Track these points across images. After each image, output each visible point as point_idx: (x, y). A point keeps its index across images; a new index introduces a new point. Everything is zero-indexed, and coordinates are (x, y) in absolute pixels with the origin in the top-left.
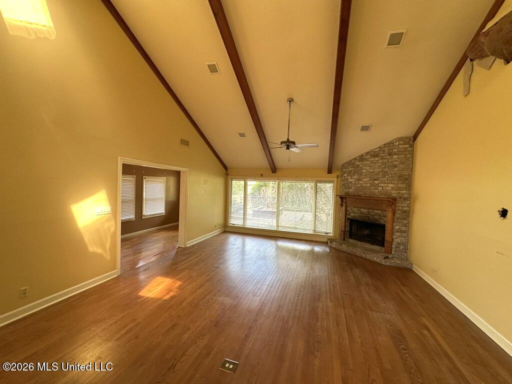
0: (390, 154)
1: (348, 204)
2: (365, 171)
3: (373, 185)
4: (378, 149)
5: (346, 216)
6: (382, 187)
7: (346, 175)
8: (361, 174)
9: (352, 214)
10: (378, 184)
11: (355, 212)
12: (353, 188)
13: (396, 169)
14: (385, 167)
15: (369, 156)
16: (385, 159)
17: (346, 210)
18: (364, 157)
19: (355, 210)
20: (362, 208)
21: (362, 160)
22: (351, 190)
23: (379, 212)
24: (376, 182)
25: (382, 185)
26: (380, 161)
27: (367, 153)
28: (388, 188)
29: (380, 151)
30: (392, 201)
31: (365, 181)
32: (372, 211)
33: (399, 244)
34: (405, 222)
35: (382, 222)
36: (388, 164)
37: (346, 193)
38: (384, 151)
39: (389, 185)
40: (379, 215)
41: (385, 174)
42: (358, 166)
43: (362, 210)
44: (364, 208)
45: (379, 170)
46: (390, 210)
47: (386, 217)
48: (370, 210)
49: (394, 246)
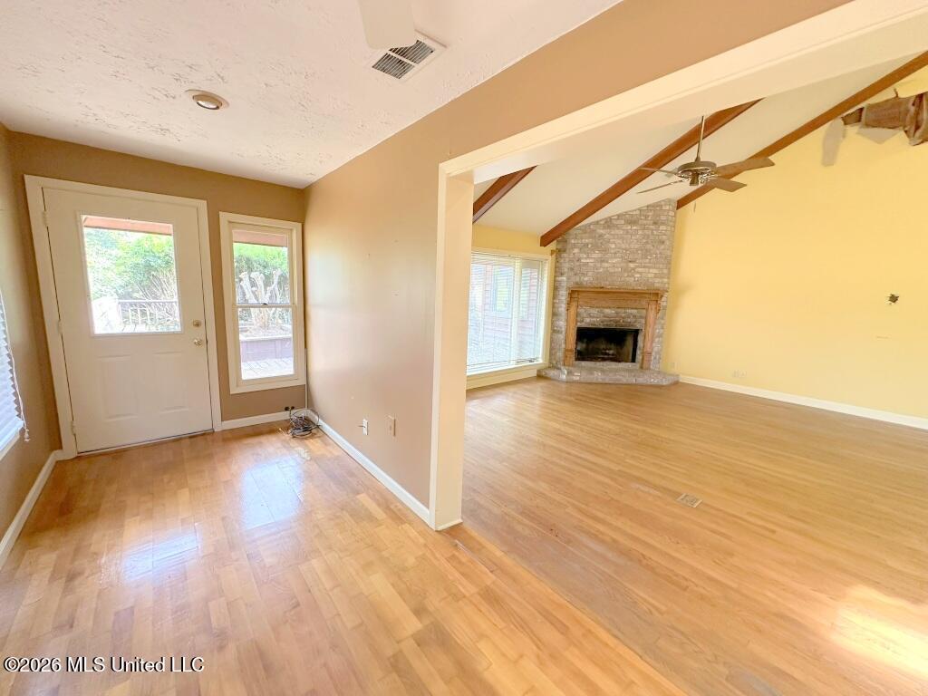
0: (655, 223)
1: (581, 303)
2: (613, 246)
3: (625, 270)
4: (638, 212)
5: (577, 321)
6: (641, 273)
7: (576, 251)
8: (606, 251)
9: (588, 320)
10: (634, 269)
11: (594, 316)
12: (590, 274)
13: (662, 247)
14: (647, 243)
15: (623, 222)
16: (648, 229)
17: (578, 314)
18: (614, 222)
19: (594, 311)
20: (607, 308)
21: (609, 227)
22: (586, 279)
23: (634, 311)
24: (632, 265)
25: (640, 270)
26: (640, 232)
27: (618, 216)
28: (650, 276)
29: (640, 215)
30: (655, 295)
31: (614, 264)
32: (623, 311)
33: (656, 353)
34: (662, 322)
35: (638, 326)
36: (651, 237)
37: (577, 283)
38: (646, 217)
39: (651, 271)
40: (635, 316)
41: (646, 253)
42: (601, 236)
43: (607, 311)
44: (610, 308)
45: (637, 246)
46: (654, 307)
47: (646, 318)
48: (619, 310)
49: (652, 358)
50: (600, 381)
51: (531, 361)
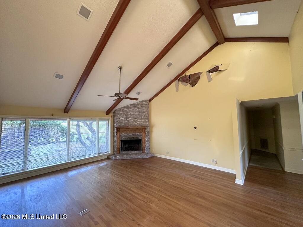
0: (142, 107)
1: (121, 132)
2: (130, 114)
3: (134, 121)
4: (136, 104)
5: (120, 138)
6: (139, 122)
7: (118, 116)
8: (128, 115)
9: (124, 137)
10: (137, 120)
11: (125, 136)
12: (123, 123)
13: (145, 113)
14: (140, 113)
15: (132, 107)
16: (140, 109)
17: (120, 136)
18: (129, 107)
19: (126, 135)
21: (128, 108)
22: (122, 124)
23: (138, 134)
24: (136, 119)
25: (139, 121)
26: (137, 109)
27: (130, 105)
28: (142, 122)
29: (137, 104)
30: (144, 128)
31: (130, 119)
33: (147, 147)
34: (149, 136)
35: (140, 139)
36: (141, 111)
37: (119, 126)
38: (139, 105)
39: (142, 121)
40: (139, 135)
41: (140, 116)
42: (126, 111)
43: (130, 134)
44: (131, 133)
45: (137, 114)
46: (144, 132)
47: (142, 136)
48: (134, 134)
49: (146, 149)
50: (126, 158)
51: (105, 153)
